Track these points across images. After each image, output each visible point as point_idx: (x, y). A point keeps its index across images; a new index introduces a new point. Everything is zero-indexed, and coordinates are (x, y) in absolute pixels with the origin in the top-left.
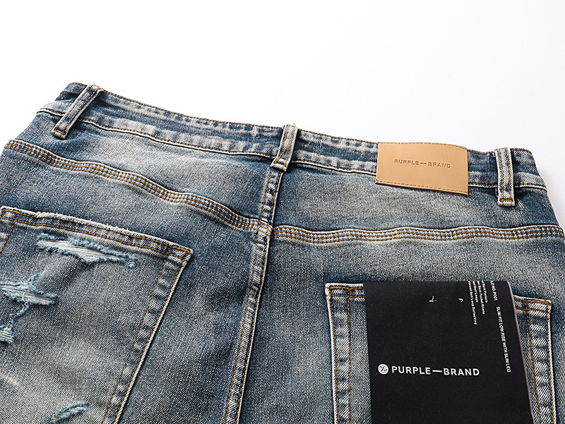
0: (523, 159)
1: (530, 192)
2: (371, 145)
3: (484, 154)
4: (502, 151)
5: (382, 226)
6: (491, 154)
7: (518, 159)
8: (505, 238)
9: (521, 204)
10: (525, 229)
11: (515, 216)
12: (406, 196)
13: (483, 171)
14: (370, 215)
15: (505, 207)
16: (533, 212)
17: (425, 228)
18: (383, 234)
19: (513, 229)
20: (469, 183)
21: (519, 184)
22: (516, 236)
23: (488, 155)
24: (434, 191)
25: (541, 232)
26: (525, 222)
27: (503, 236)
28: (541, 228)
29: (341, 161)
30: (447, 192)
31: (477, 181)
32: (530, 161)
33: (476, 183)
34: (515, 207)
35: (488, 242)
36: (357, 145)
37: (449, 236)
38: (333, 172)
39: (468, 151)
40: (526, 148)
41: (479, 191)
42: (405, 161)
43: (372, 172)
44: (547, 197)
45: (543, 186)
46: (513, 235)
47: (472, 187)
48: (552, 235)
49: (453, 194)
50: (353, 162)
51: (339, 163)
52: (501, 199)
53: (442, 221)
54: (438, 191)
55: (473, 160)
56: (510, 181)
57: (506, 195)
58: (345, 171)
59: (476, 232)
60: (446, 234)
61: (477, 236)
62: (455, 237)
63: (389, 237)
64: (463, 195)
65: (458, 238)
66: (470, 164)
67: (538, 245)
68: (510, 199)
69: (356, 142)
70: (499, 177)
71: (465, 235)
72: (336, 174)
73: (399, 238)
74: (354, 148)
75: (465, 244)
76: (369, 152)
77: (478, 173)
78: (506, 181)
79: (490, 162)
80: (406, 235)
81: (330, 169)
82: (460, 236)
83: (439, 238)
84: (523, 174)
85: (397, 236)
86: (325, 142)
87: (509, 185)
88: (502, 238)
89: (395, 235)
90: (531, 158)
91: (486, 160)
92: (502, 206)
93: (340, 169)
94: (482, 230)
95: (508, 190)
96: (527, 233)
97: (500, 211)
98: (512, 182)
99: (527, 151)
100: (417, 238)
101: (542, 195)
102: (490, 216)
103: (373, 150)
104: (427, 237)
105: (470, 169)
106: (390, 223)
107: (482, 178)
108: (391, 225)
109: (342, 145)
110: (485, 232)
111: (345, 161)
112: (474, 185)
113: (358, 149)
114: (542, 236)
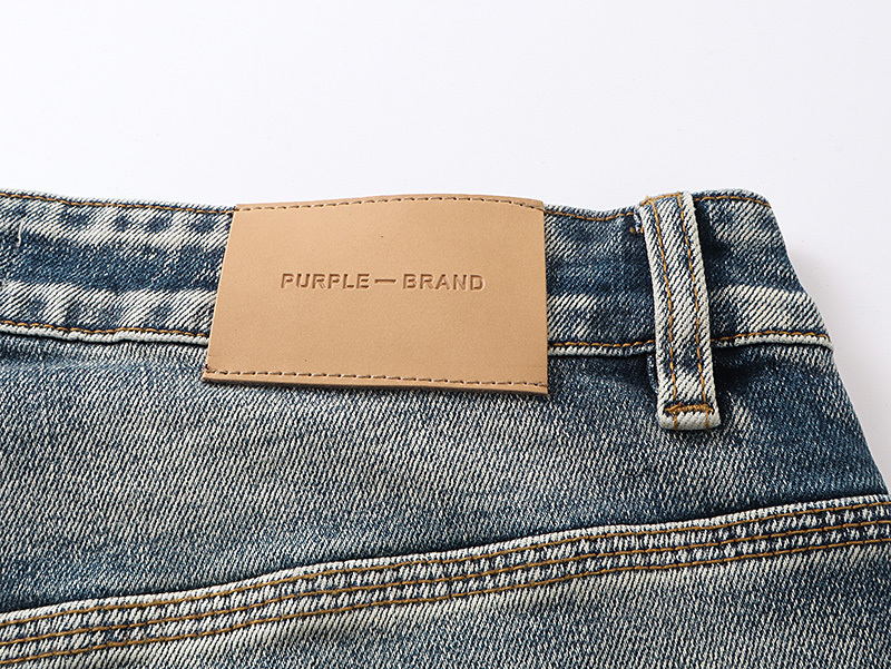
0: (742, 232)
1: (772, 362)
2: (205, 219)
3: (606, 219)
4: (665, 210)
5: (220, 565)
6: (629, 217)
7: (722, 232)
8: (692, 564)
9: (741, 416)
10: (763, 522)
11: (723, 468)
12: (315, 425)
13: (602, 289)
14: (170, 522)
15: (685, 432)
16: (786, 443)
17: (388, 552)
18: (218, 603)
19: (717, 520)
20: (551, 344)
21: (732, 333)
22: (729, 551)
23: (619, 221)
24: (423, 392)
25: (822, 529)
26: (761, 489)
27: (683, 556)
28: (821, 514)
29: (85, 297)
30: (471, 392)
31: (580, 331)
32: (765, 237)
33: (576, 342)
34: (721, 428)
35: (624, 596)
36: (155, 226)
37: (479, 576)
38: (50, 345)
39: (549, 212)
40: (748, 189)
41: (590, 371)
42: (318, 277)
43: (195, 333)
44: (833, 375)
45: (818, 332)
46: (720, 545)
47: (564, 357)
48: (864, 542)
49: (493, 395)
50: (130, 297)
51: (73, 310)
52: (667, 405)
53: (452, 517)
54: (438, 391)
55: (566, 248)
56: (696, 328)
57: (687, 385)
58: (97, 337)
59: (580, 557)
60: (469, 568)
61: (583, 574)
62: (503, 579)
63: (238, 618)
64: (530, 396)
65: (512, 586)
66: (553, 264)
67: (814, 585)
68: (702, 402)
69: (150, 213)
70: (659, 317)
71: (537, 574)
72: (59, 357)
73: (280, 619)
74: (143, 237)
75: (537, 609)
76: (196, 249)
77: (583, 302)
78: (683, 330)
79: (626, 252)
80: (305, 604)
81: (36, 337)
82: (520, 576)
83: (441, 589)
84: (742, 291)
85: (272, 610)
86: (37, 228)
87: (693, 342)
88: (677, 565)
89: (264, 604)
90: (769, 223)
91: (612, 243)
92: (675, 432)
93: (74, 335)
94: (602, 546)
95: (692, 365)
96: (769, 537)
97: (667, 449)
98: (706, 333)
99: (754, 199)
100: (353, 607)
101: (816, 371)
102: (631, 474)
103: (210, 241)
104: (392, 594)
105: (554, 287)
106: (251, 551)
107: (599, 320)
108: (251, 557)
109: (97, 233)
110: (613, 553)
111: (101, 297)
112: (571, 351)
113: (157, 240)
114: (826, 547)
